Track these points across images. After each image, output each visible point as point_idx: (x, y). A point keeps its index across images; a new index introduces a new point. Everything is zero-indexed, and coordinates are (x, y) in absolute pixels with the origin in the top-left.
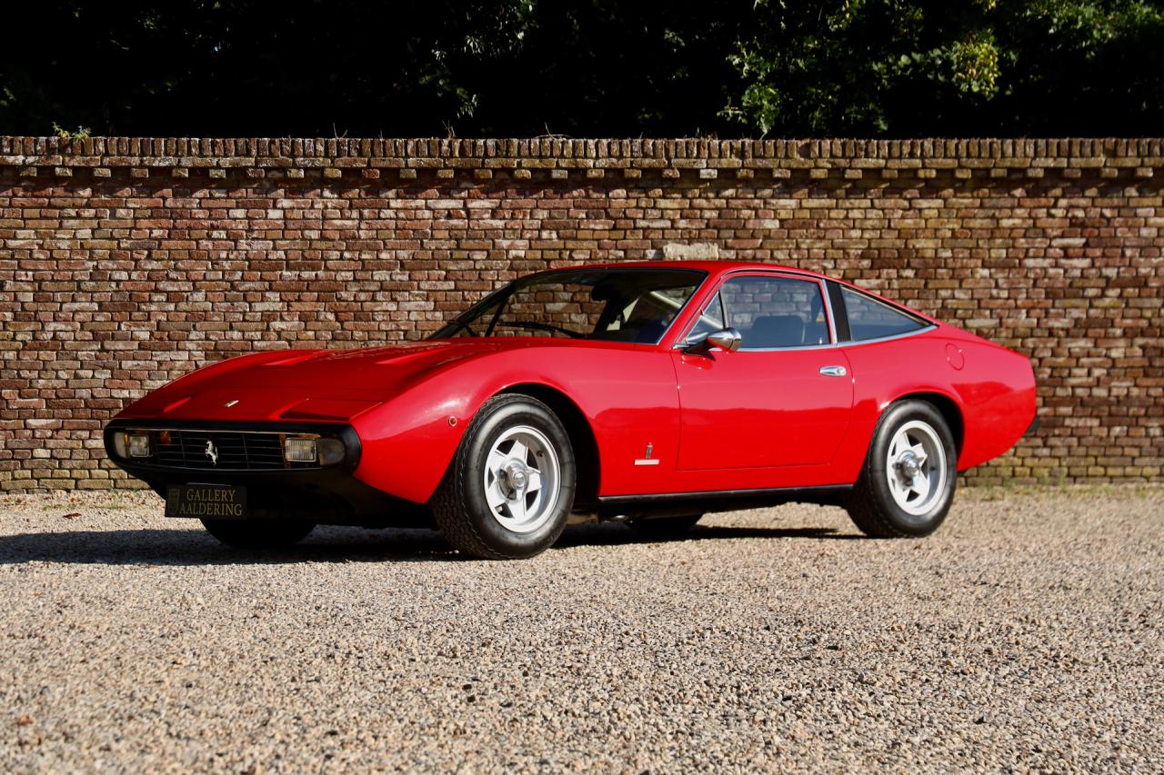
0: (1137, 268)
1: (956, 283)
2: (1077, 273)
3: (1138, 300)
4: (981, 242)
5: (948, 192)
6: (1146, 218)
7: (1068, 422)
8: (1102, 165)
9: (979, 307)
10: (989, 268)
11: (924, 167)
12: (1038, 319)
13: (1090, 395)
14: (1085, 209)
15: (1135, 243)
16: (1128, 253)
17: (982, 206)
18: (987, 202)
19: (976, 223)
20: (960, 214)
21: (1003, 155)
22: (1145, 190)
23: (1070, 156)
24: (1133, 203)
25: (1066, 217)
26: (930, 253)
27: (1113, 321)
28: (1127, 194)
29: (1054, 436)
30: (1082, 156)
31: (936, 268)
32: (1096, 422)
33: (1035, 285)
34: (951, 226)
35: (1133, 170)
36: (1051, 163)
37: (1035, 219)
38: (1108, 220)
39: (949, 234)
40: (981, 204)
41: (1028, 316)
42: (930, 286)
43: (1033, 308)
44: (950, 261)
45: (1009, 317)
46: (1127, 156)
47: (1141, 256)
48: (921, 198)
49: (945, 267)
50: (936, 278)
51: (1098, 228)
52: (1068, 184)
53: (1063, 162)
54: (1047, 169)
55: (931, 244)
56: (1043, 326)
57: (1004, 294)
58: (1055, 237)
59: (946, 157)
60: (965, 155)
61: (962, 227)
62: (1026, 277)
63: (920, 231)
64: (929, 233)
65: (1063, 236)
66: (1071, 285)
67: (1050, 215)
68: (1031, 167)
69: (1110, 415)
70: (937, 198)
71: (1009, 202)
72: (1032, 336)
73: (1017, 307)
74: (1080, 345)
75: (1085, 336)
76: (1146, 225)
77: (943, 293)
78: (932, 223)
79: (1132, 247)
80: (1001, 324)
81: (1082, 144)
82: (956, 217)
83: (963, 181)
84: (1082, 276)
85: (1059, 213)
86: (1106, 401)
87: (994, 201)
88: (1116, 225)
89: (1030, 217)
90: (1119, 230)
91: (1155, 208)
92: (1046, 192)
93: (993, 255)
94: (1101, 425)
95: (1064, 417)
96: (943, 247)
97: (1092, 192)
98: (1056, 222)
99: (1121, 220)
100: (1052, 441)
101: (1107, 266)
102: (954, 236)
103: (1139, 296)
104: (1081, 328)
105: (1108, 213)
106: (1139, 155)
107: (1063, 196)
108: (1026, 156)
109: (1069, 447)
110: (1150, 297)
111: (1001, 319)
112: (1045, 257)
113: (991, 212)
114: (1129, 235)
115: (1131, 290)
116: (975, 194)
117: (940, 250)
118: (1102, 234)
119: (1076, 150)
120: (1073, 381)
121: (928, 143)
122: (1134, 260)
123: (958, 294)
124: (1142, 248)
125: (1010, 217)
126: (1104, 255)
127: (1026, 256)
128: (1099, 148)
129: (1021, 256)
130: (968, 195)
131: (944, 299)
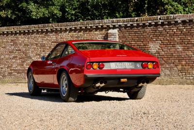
19: (1, 41)
23: (9, 29)
24: (18, 37)
27: (17, 57)
33: (8, 51)
36: (7, 31)
43: (8, 55)
46: (15, 29)
75: (14, 59)
76: (20, 41)
80: (5, 57)
84: (13, 49)
86: (17, 70)
87: (2, 37)
89: (7, 40)
90: (17, 41)
91: (21, 38)
93: (3, 46)
94: (17, 74)
95: (13, 72)
98: (10, 40)
100: (12, 76)
103: (20, 52)
105: (15, 39)
107: (10, 36)
112: (9, 46)
120: (13, 67)
124: (20, 44)
125: (4, 40)
126: (15, 46)
128: (12, 28)
129: (6, 46)
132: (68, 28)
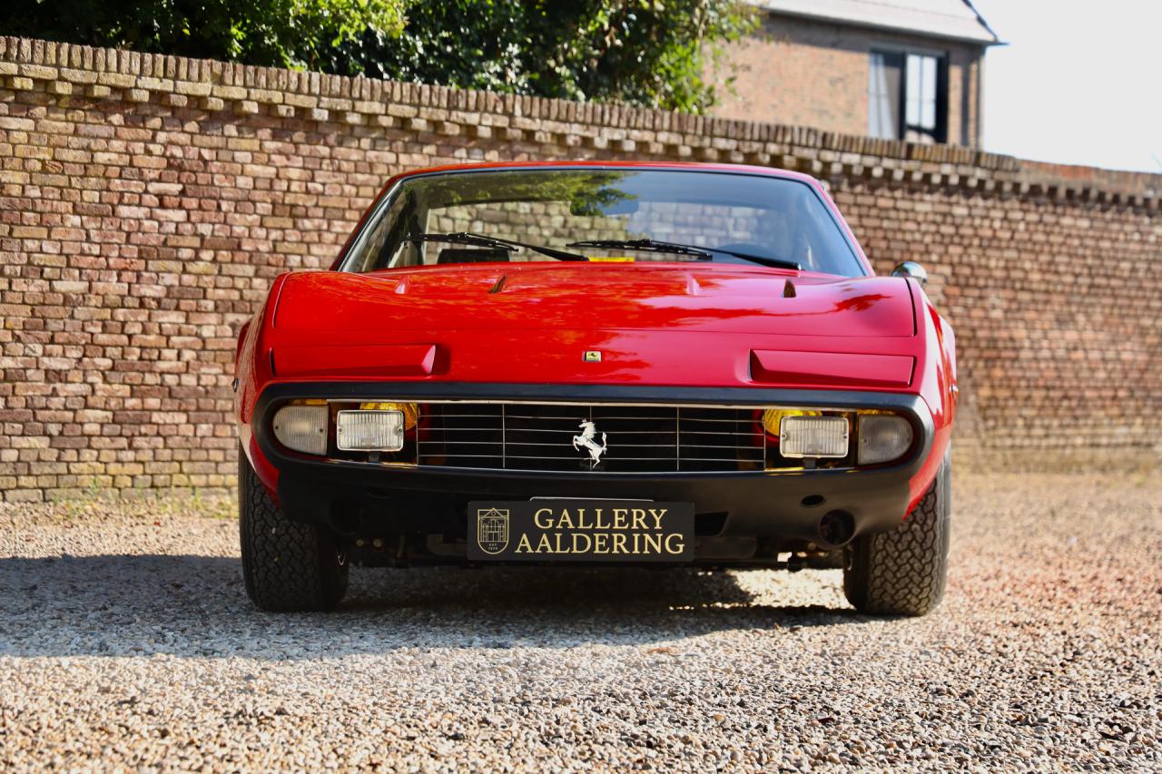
0: (231, 226)
1: (43, 232)
2: (171, 228)
3: (230, 266)
4: (73, 180)
5: (40, 111)
6: (243, 164)
7: (156, 417)
8: (208, 93)
9: (68, 266)
10: (80, 215)
11: (20, 75)
12: (129, 284)
13: (179, 384)
14: (182, 146)
15: (231, 195)
16: (225, 206)
17: (76, 133)
18: (83, 129)
19: (68, 155)
20: (53, 141)
21: (107, 70)
22: (244, 129)
23: (176, 77)
24: (232, 144)
25: (163, 155)
26: (16, 191)
27: (205, 290)
28: (226, 133)
29: (141, 435)
30: (189, 79)
31: (21, 211)
32: (182, 418)
33: (128, 241)
34: (41, 156)
35: (237, 102)
36: (156, 84)
37: (132, 155)
38: (205, 162)
39: (38, 166)
40: (76, 130)
41: (119, 281)
42: (15, 234)
43: (126, 269)
44: (39, 202)
45: (99, 280)
46: (234, 85)
47: (236, 211)
48: (9, 116)
49: (33, 211)
50: (23, 225)
51: (194, 172)
52: (169, 114)
53: (168, 85)
54: (152, 92)
55: (19, 178)
56: (134, 293)
57: (96, 250)
58: (151, 181)
59: (44, 64)
60: (65, 63)
61: (54, 159)
62: (120, 229)
63: (7, 160)
64: (17, 163)
65: (159, 180)
66: (165, 243)
67: (148, 152)
68: (136, 87)
69: (199, 409)
70: (27, 117)
71: (105, 131)
72: (123, 307)
73: (108, 268)
74: (172, 319)
75: (177, 308)
76: (242, 173)
77: (31, 245)
78: (21, 151)
79: (228, 199)
80: (90, 288)
81: (189, 64)
82: (48, 145)
83: (59, 97)
84: (177, 233)
85: (156, 149)
86: (195, 393)
87: (90, 128)
88: (214, 170)
89: (127, 153)
90: (216, 176)
91: (252, 152)
92: (144, 122)
93: (86, 198)
94: (188, 422)
95: (151, 410)
96: (31, 184)
97: (192, 126)
98: (154, 162)
99: (219, 164)
100: (139, 442)
101: (202, 221)
102: (44, 171)
103: (232, 262)
104: (174, 298)
105: (206, 154)
106: (245, 86)
107: (162, 129)
108: (131, 73)
109: (154, 450)
110: (242, 263)
111: (90, 282)
112: (140, 205)
113: (85, 142)
114: (227, 184)
115: (224, 253)
116: (70, 115)
117: (28, 187)
118: (200, 181)
119: (183, 70)
120: (162, 365)
121: (26, 43)
122: (230, 215)
123: (47, 247)
124: (237, 201)
125: (106, 151)
126: (200, 208)
127: (120, 202)
128: (206, 71)
129: (116, 202)
130: (62, 116)
131: (29, 253)
132: (601, 143)
